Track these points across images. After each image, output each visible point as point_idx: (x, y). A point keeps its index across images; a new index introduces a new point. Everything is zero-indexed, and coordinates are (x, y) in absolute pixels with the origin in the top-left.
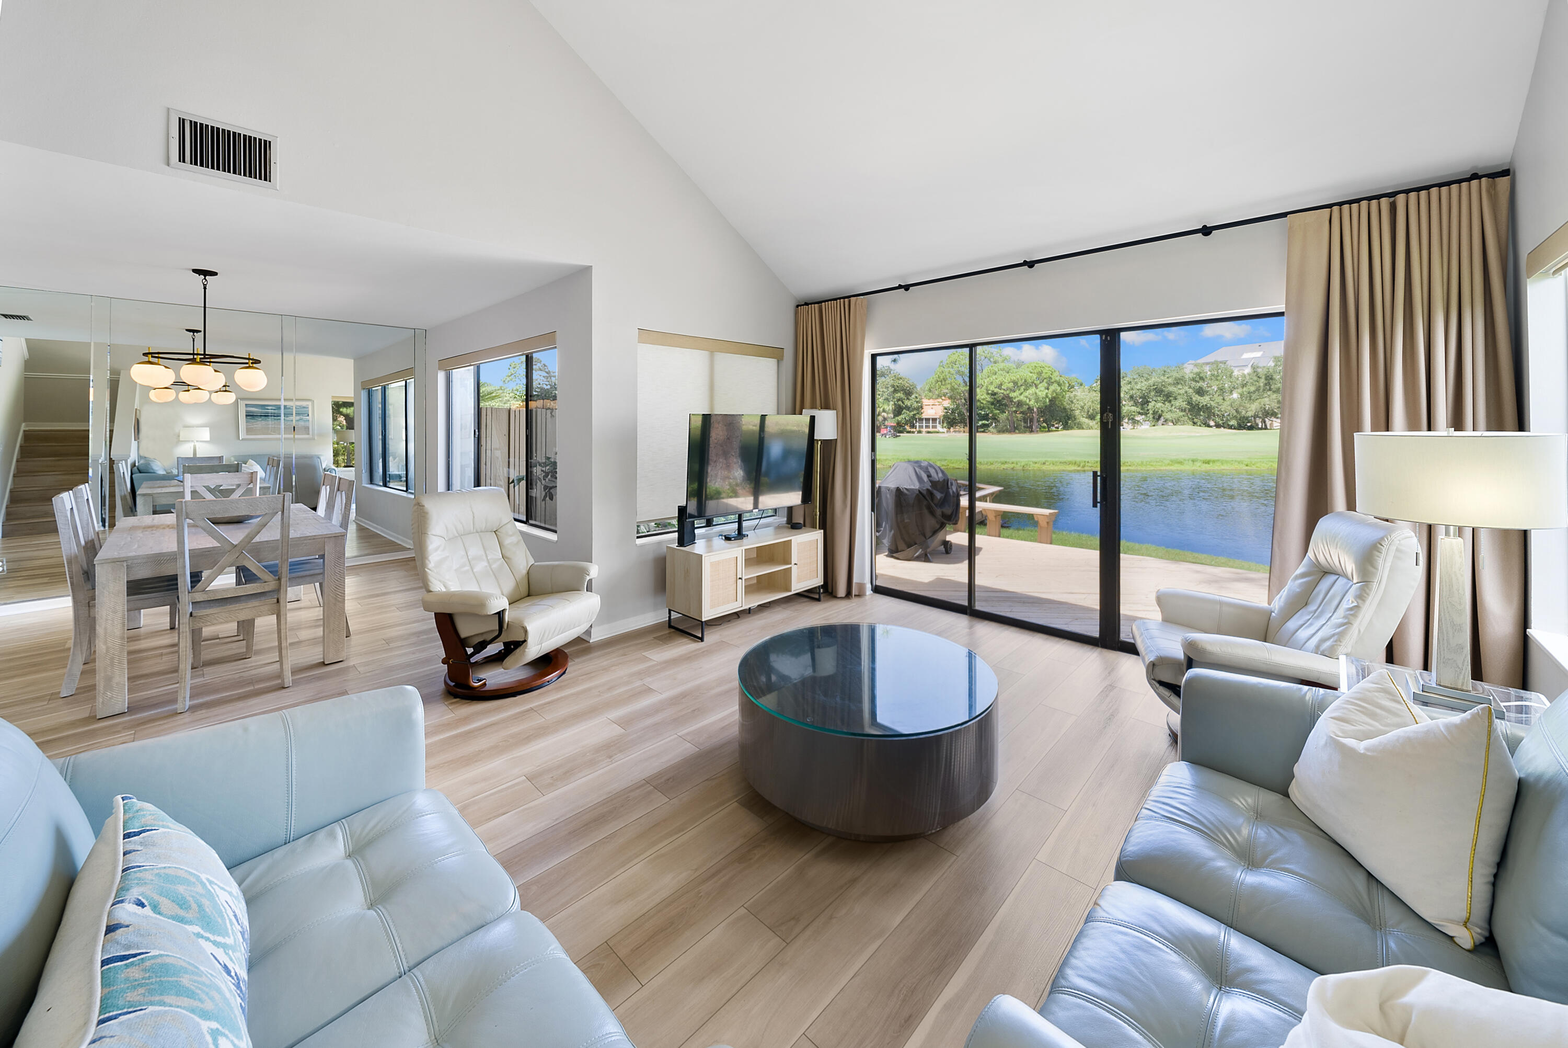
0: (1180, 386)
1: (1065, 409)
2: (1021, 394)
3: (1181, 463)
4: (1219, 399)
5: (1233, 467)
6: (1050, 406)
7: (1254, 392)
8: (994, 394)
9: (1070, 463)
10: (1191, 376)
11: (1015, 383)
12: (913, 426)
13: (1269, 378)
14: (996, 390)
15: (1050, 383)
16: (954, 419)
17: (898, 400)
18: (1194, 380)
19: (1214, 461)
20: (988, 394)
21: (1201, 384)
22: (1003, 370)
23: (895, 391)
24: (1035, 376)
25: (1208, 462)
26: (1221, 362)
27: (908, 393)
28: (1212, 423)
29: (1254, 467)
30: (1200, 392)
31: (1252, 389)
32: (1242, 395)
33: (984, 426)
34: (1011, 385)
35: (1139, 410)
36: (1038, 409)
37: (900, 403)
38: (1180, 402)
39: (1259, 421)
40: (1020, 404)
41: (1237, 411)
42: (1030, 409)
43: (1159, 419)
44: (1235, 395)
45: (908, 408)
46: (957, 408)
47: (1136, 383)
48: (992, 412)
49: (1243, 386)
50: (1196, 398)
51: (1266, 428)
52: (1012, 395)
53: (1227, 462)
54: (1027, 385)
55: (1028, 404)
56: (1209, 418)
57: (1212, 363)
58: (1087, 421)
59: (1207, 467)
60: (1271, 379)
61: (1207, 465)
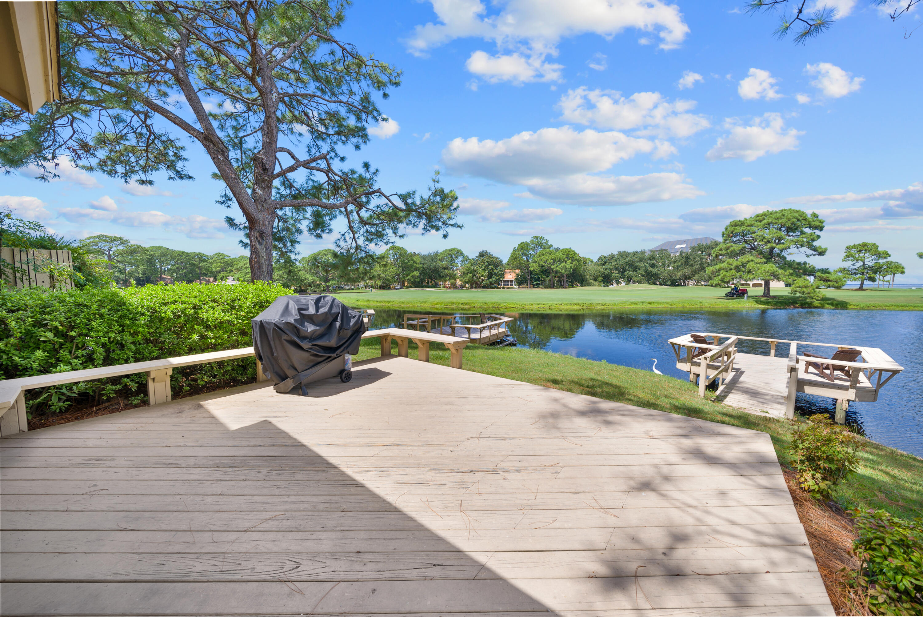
0: (642, 263)
1: (581, 275)
2: (557, 267)
3: (636, 304)
4: (662, 270)
5: (664, 306)
6: (573, 273)
7: (680, 266)
8: (543, 266)
9: (575, 304)
10: (649, 256)
11: (554, 260)
12: (499, 285)
13: (687, 258)
14: (544, 264)
15: (573, 261)
16: (522, 280)
17: (491, 270)
18: (649, 259)
19: (653, 303)
20: (539, 266)
21: (653, 262)
22: (548, 253)
23: (489, 265)
24: (565, 257)
25: (650, 303)
26: (664, 250)
27: (496, 266)
28: (658, 283)
29: (675, 306)
30: (653, 266)
31: (680, 264)
32: (674, 267)
33: (537, 284)
34: (552, 261)
35: (620, 276)
36: (566, 275)
37: (491, 271)
38: (641, 271)
39: (682, 282)
40: (557, 272)
41: (671, 277)
42: (563, 275)
43: (630, 281)
44: (671, 268)
45: (496, 274)
46: (523, 275)
47: (619, 261)
48: (542, 277)
49: (675, 262)
50: (650, 269)
51: (685, 286)
52: (552, 267)
53: (660, 303)
54: (561, 261)
55: (561, 273)
56: (656, 279)
57: (659, 251)
58: (592, 281)
59: (650, 306)
60: (689, 259)
61: (650, 305)
